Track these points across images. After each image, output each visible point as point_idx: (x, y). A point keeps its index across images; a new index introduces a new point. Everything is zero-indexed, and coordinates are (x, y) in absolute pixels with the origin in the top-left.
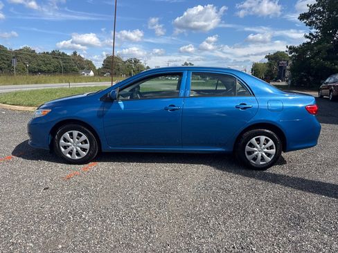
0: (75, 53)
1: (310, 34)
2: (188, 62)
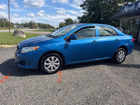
1: (84, 12)
2: (32, 21)
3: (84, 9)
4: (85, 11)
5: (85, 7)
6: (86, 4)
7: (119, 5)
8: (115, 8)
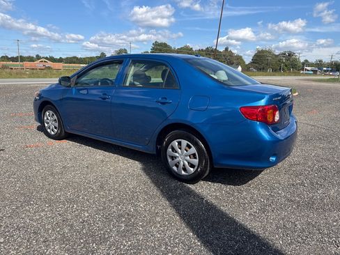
0: (227, 49)
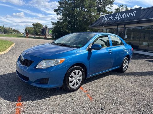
3: (58, 14)
4: (60, 17)
5: (59, 12)
6: (61, 10)
7: (93, 14)
8: (89, 17)
